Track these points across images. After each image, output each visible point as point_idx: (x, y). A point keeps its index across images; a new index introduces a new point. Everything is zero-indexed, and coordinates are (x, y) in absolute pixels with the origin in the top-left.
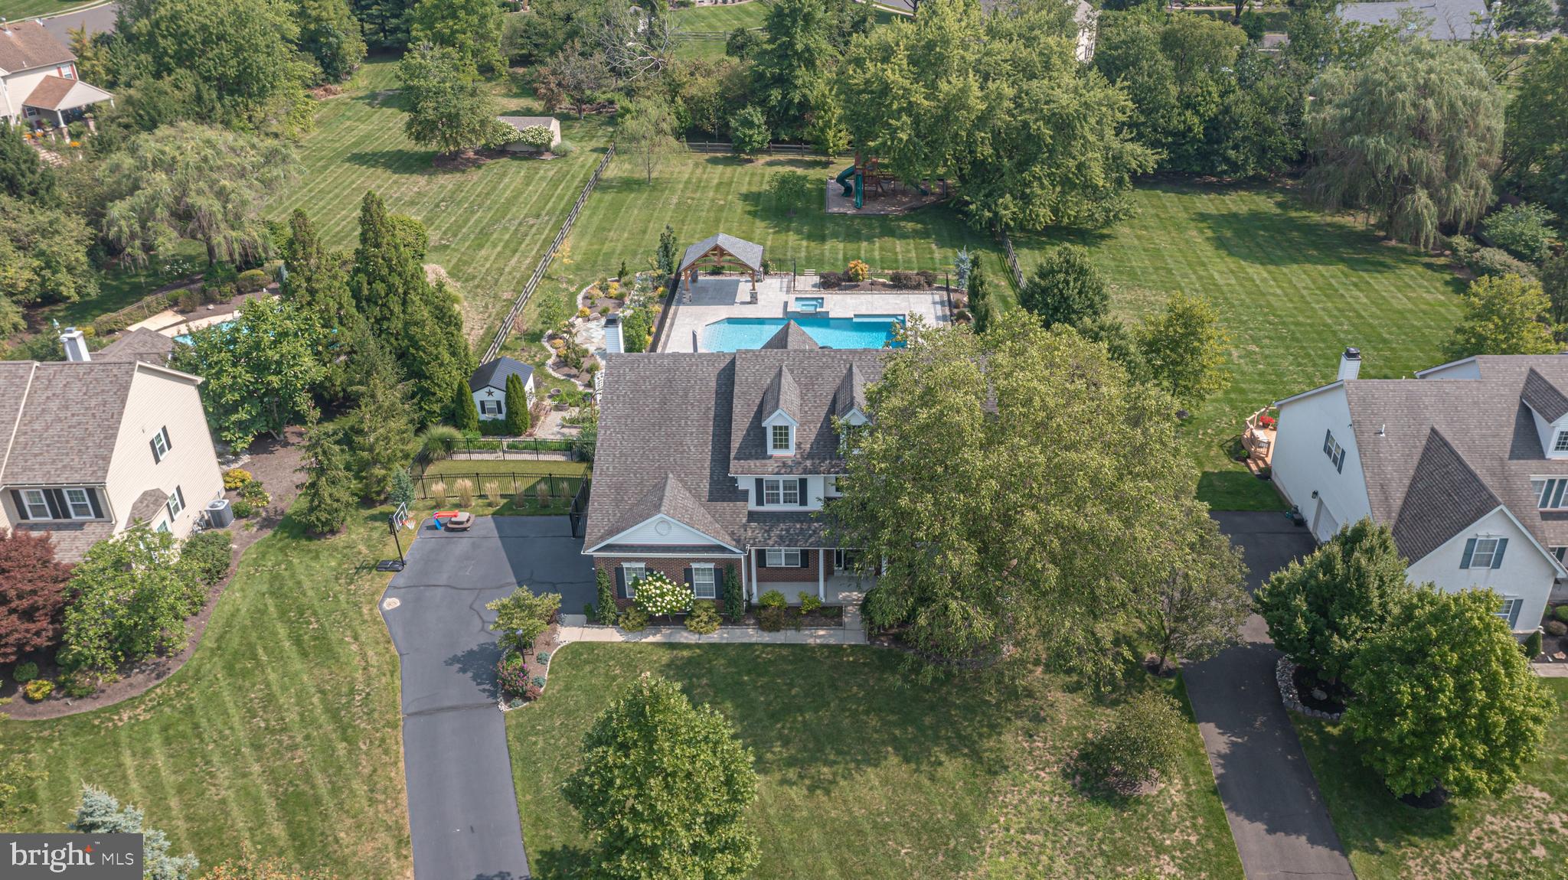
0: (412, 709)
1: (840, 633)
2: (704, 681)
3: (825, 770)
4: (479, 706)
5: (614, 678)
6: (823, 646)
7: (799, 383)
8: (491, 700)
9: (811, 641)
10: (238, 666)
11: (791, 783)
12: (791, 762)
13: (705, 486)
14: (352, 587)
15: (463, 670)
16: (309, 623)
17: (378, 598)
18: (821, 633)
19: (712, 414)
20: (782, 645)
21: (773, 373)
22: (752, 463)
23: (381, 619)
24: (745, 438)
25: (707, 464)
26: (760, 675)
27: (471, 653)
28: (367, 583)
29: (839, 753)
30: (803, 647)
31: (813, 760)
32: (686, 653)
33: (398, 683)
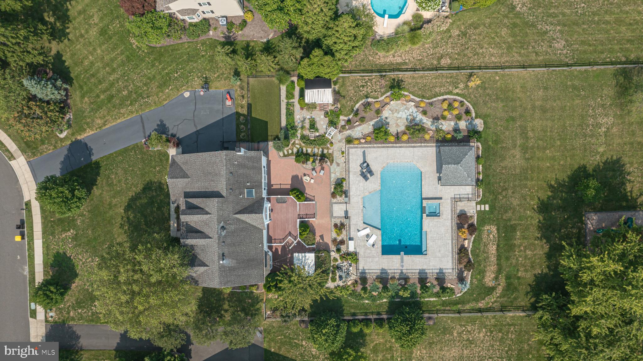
0: (143, 116)
1: (176, 230)
2: (154, 194)
3: (127, 228)
4: (144, 133)
5: (155, 168)
6: (170, 226)
7: (206, 220)
8: (147, 136)
9: (172, 222)
10: (155, 62)
11: (122, 219)
12: (128, 218)
13: (188, 190)
14: (196, 79)
15: (158, 125)
16: (177, 73)
17: (190, 89)
18: (176, 225)
19: (207, 190)
20: (169, 214)
21: (209, 211)
22: (184, 205)
23: (180, 93)
24: (191, 203)
25: (193, 190)
26: (157, 209)
27: (165, 125)
28: (197, 82)
29: (132, 231)
30: (168, 219)
31: (130, 224)
32: (165, 187)
33: (152, 109)
